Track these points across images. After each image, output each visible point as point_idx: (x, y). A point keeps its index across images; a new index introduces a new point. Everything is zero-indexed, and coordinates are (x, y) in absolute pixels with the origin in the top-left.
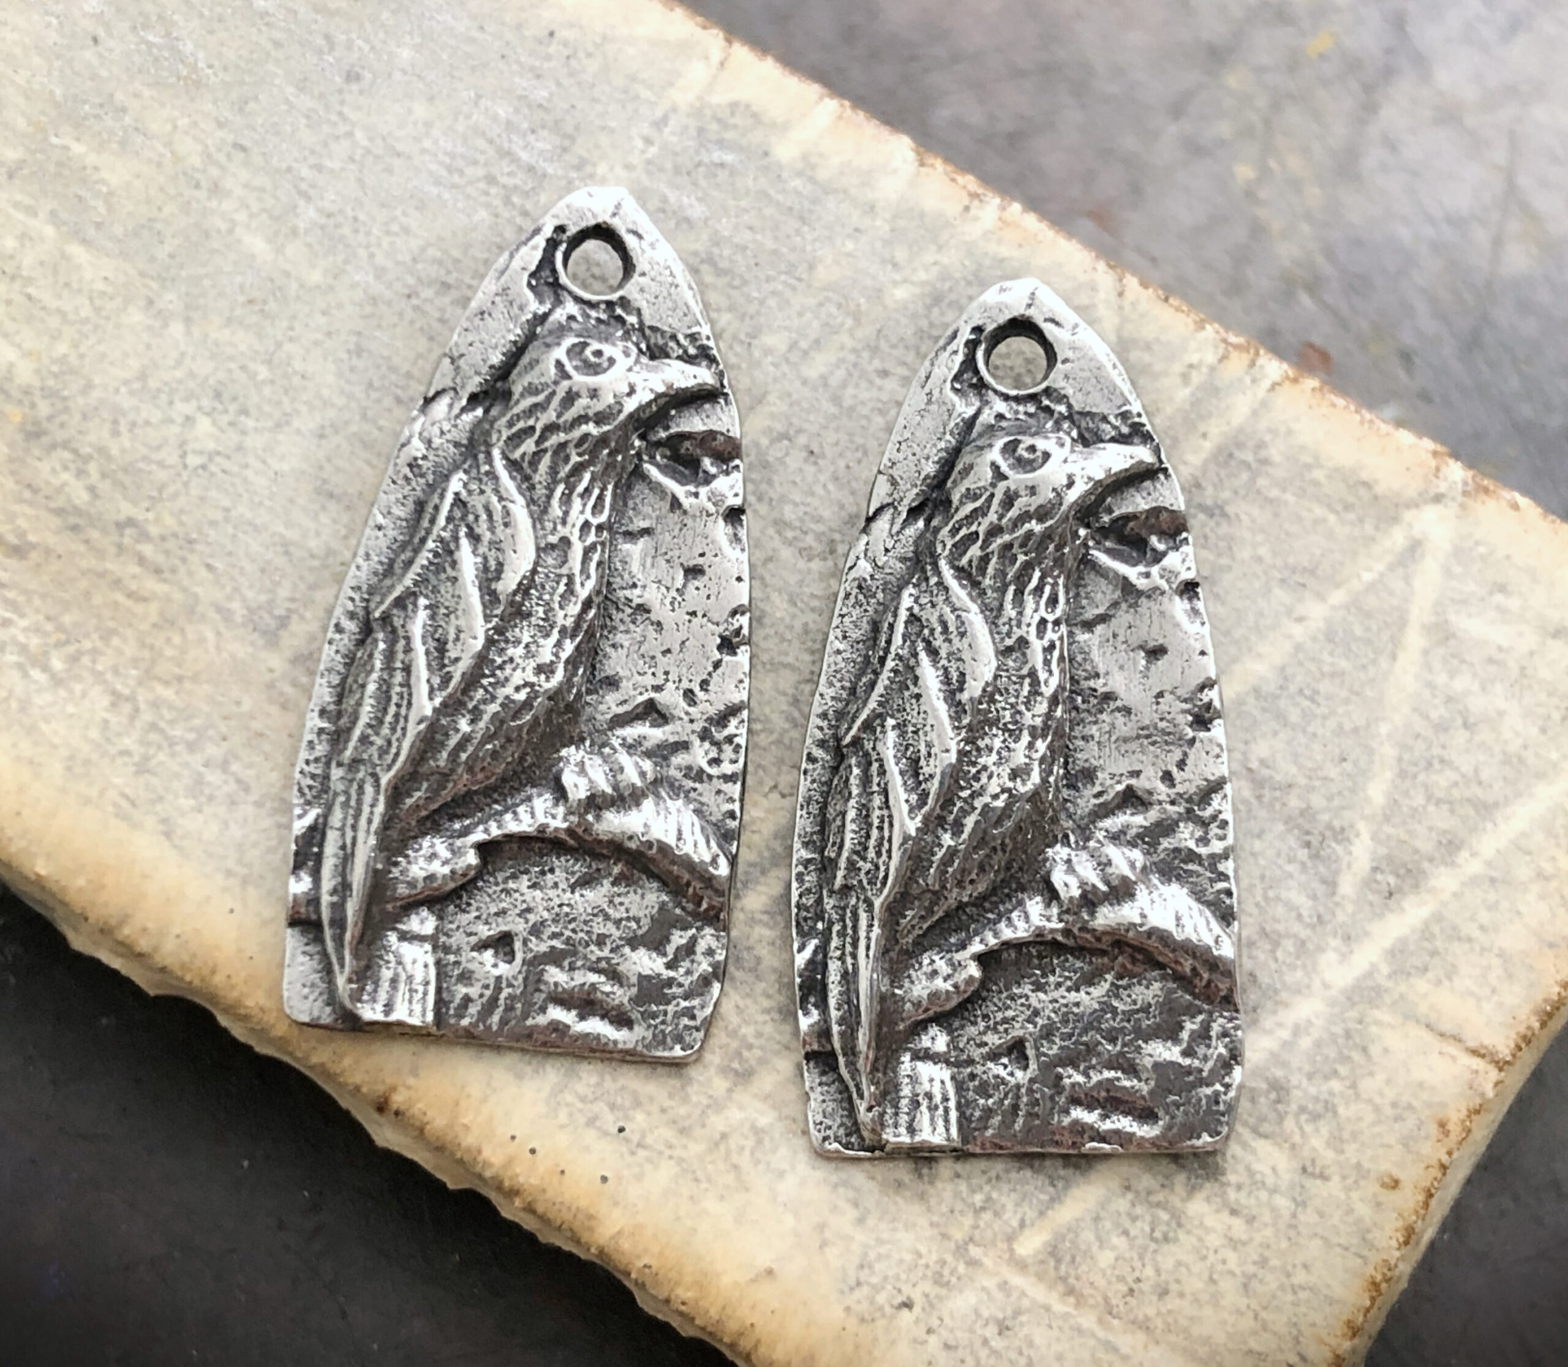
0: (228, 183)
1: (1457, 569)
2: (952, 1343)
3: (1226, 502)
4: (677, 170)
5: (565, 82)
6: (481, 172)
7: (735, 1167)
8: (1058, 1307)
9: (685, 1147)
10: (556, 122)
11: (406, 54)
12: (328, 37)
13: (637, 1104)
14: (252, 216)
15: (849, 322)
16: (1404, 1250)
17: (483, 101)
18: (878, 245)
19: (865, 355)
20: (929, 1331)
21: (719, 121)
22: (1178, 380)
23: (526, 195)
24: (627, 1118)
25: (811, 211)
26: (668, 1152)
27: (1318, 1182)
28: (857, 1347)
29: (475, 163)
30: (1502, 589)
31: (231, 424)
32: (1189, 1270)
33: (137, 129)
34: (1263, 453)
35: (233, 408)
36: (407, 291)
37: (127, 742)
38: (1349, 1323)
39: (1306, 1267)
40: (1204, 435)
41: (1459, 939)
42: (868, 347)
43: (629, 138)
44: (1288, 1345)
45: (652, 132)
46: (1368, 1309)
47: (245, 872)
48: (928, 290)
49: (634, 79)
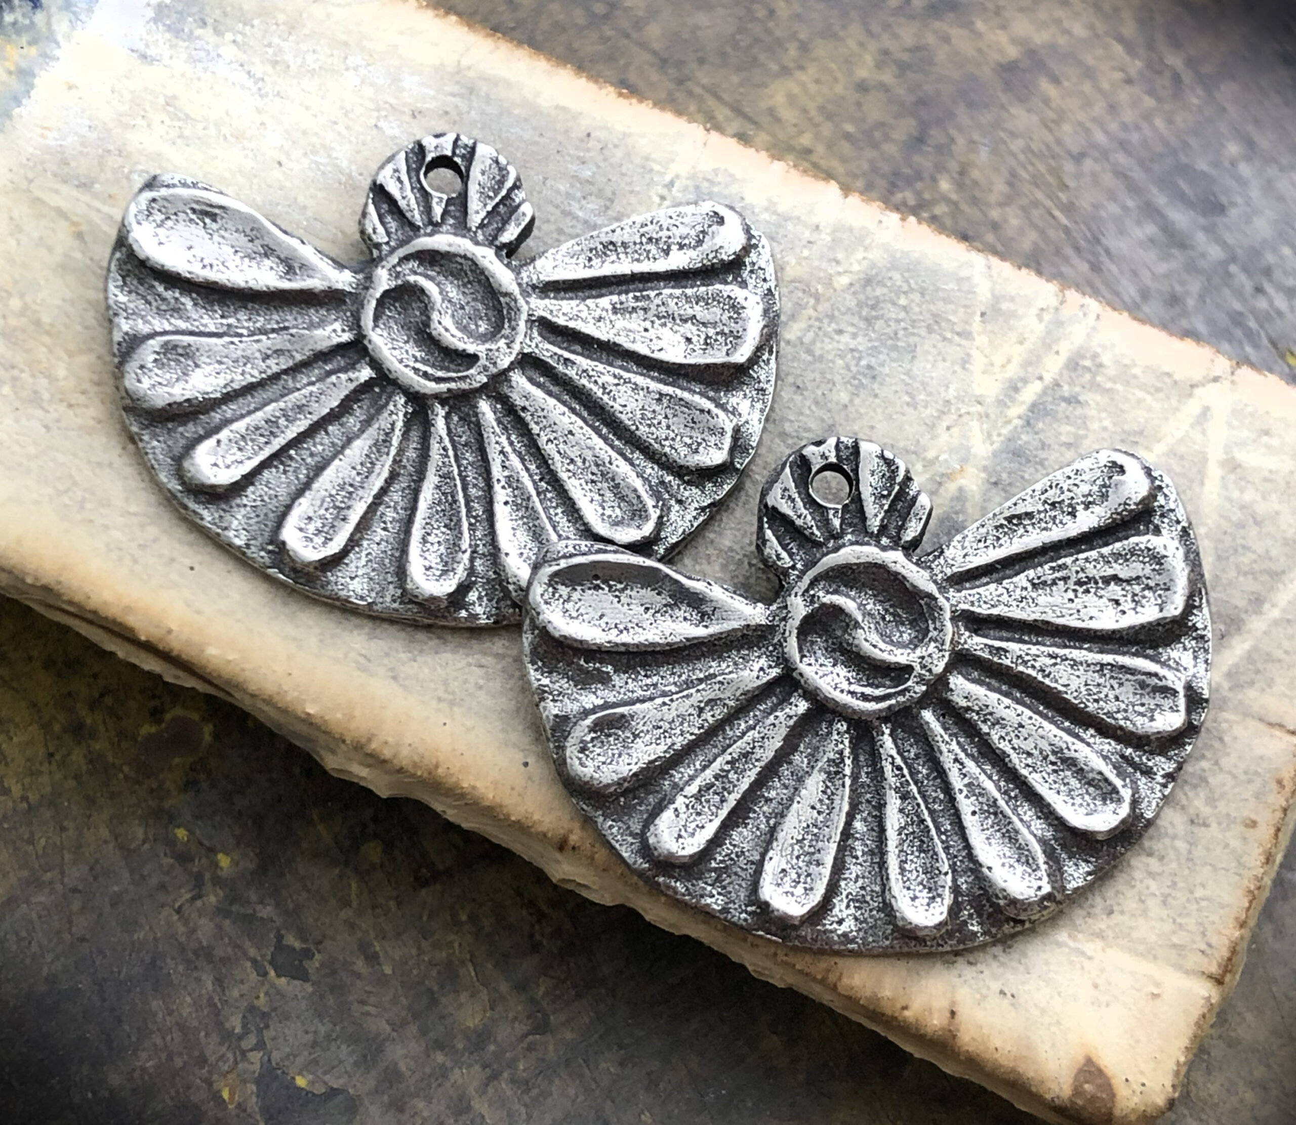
1: (1236, 423)
2: (972, 960)
3: (1078, 394)
5: (602, 164)
6: (553, 227)
10: (600, 190)
15: (812, 302)
16: (1266, 868)
17: (548, 182)
18: (825, 250)
19: (826, 321)
20: (956, 955)
21: (708, 180)
22: (1035, 319)
27: (1203, 828)
28: (909, 971)
29: (548, 221)
30: (1267, 433)
32: (1124, 895)
34: (1098, 360)
38: (1237, 919)
39: (1203, 886)
40: (1057, 353)
41: (1273, 661)
42: (827, 316)
43: (650, 197)
44: (1198, 938)
45: (665, 192)
46: (1248, 909)
47: (451, 697)
48: (862, 276)
49: (647, 159)
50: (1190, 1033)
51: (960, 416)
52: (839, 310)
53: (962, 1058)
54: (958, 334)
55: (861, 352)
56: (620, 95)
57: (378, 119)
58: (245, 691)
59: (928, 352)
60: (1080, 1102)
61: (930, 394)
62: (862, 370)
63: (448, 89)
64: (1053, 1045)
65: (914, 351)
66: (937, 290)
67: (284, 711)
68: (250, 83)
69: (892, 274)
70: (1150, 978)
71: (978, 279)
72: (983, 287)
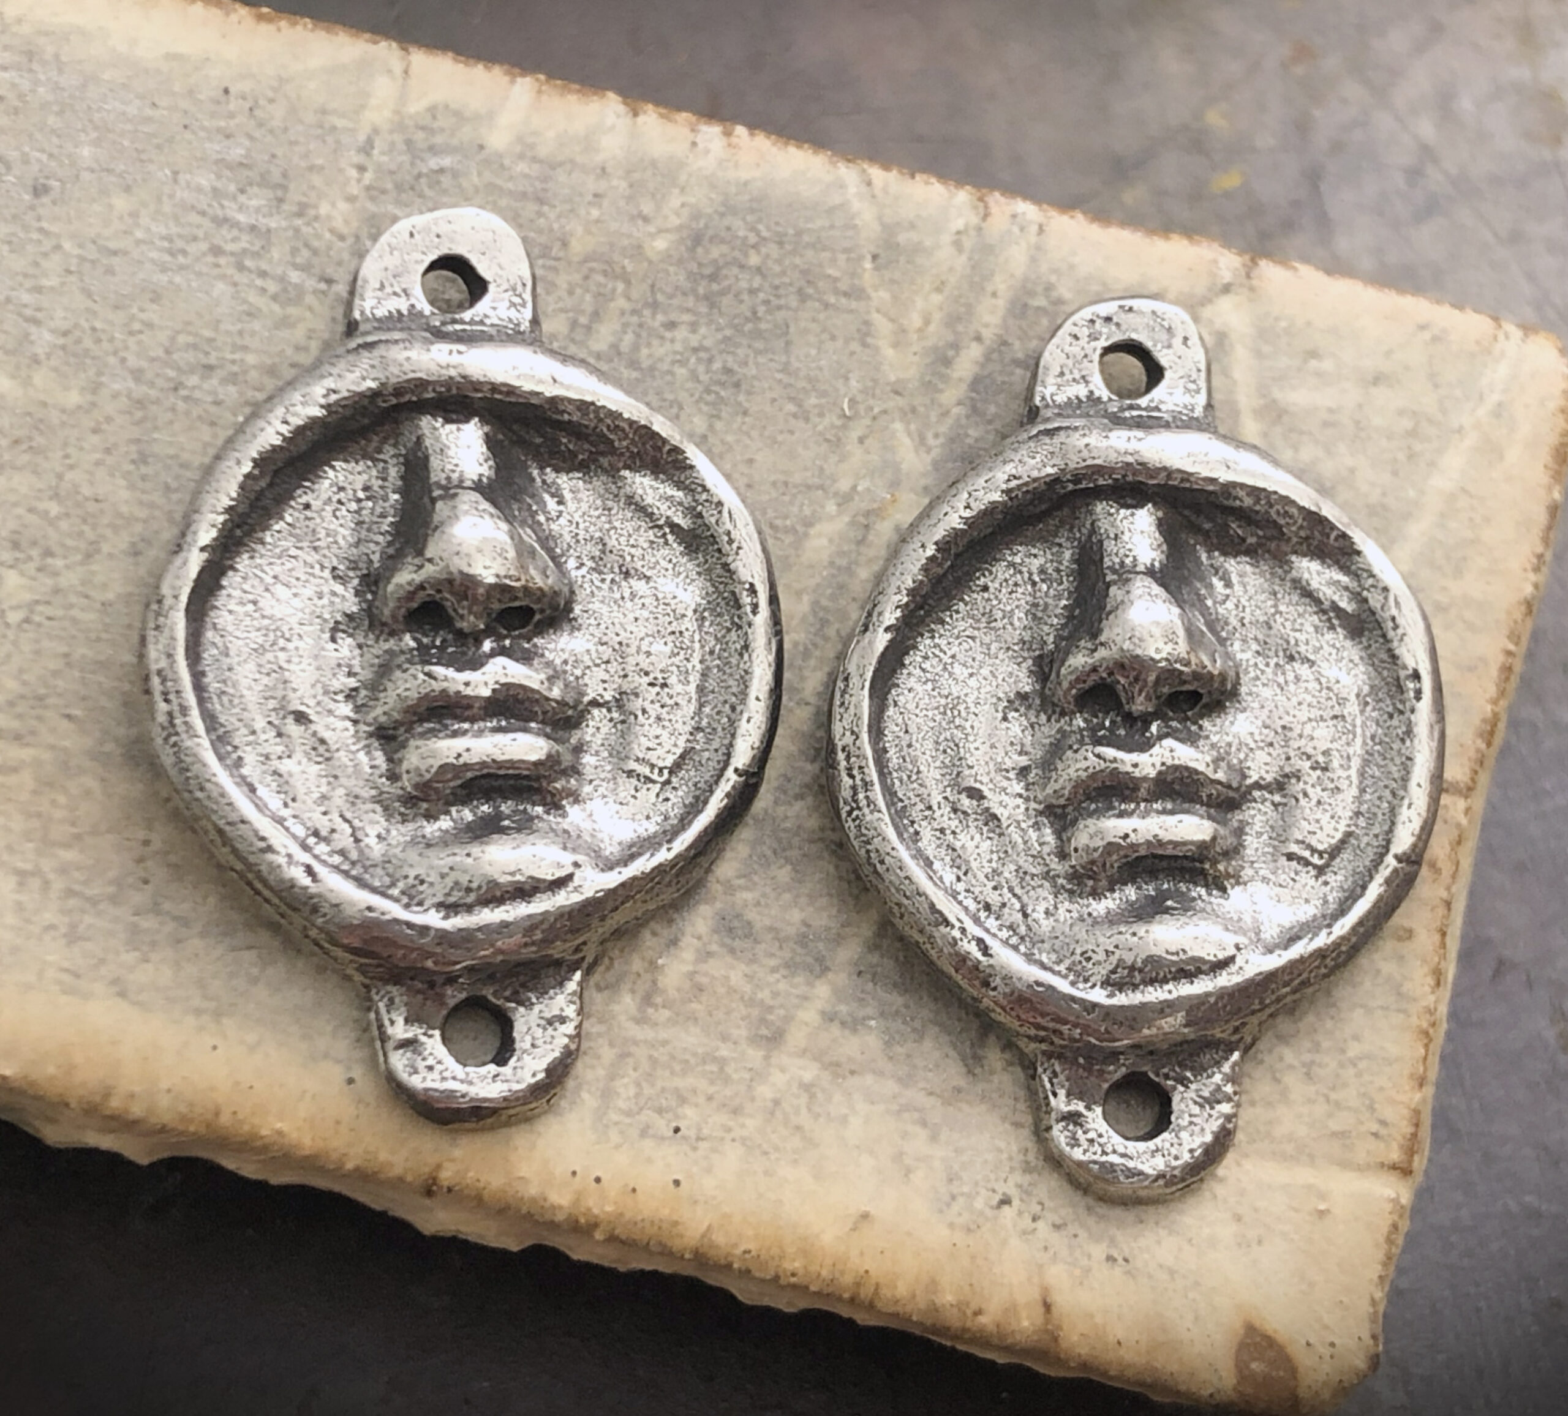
1: (1266, 349)
2: (1058, 1222)
3: (1036, 350)
4: (399, 187)
5: (257, 134)
6: (204, 246)
7: (798, 1128)
9: (743, 1126)
10: (262, 176)
11: (86, 151)
13: (683, 1100)
15: (620, 287)
16: (1437, 992)
17: (182, 178)
18: (622, 203)
19: (647, 312)
20: (1034, 1219)
21: (423, 128)
22: (952, 251)
23: (256, 255)
24: (677, 1117)
25: (545, 190)
26: (729, 1136)
28: (973, 1258)
29: (195, 239)
30: (1313, 354)
31: (40, 570)
32: (1252, 1078)
34: (1054, 294)
35: (35, 553)
36: (172, 385)
37: (49, 916)
38: (1412, 1075)
39: (1356, 1038)
40: (994, 295)
42: (646, 305)
43: (341, 171)
44: (1366, 1116)
45: (361, 158)
46: (1425, 1058)
47: (213, 1004)
48: (685, 233)
49: (324, 112)
50: (1380, 1255)
51: (874, 418)
52: (660, 289)
53: (1072, 1365)
54: (846, 294)
55: (706, 349)
56: (260, 18)
59: (806, 331)
60: (1250, 1391)
61: (824, 394)
62: (715, 378)
64: (1197, 1318)
65: (787, 333)
66: (799, 233)
69: (728, 221)
70: (1309, 1187)
71: (856, 205)
72: (866, 215)
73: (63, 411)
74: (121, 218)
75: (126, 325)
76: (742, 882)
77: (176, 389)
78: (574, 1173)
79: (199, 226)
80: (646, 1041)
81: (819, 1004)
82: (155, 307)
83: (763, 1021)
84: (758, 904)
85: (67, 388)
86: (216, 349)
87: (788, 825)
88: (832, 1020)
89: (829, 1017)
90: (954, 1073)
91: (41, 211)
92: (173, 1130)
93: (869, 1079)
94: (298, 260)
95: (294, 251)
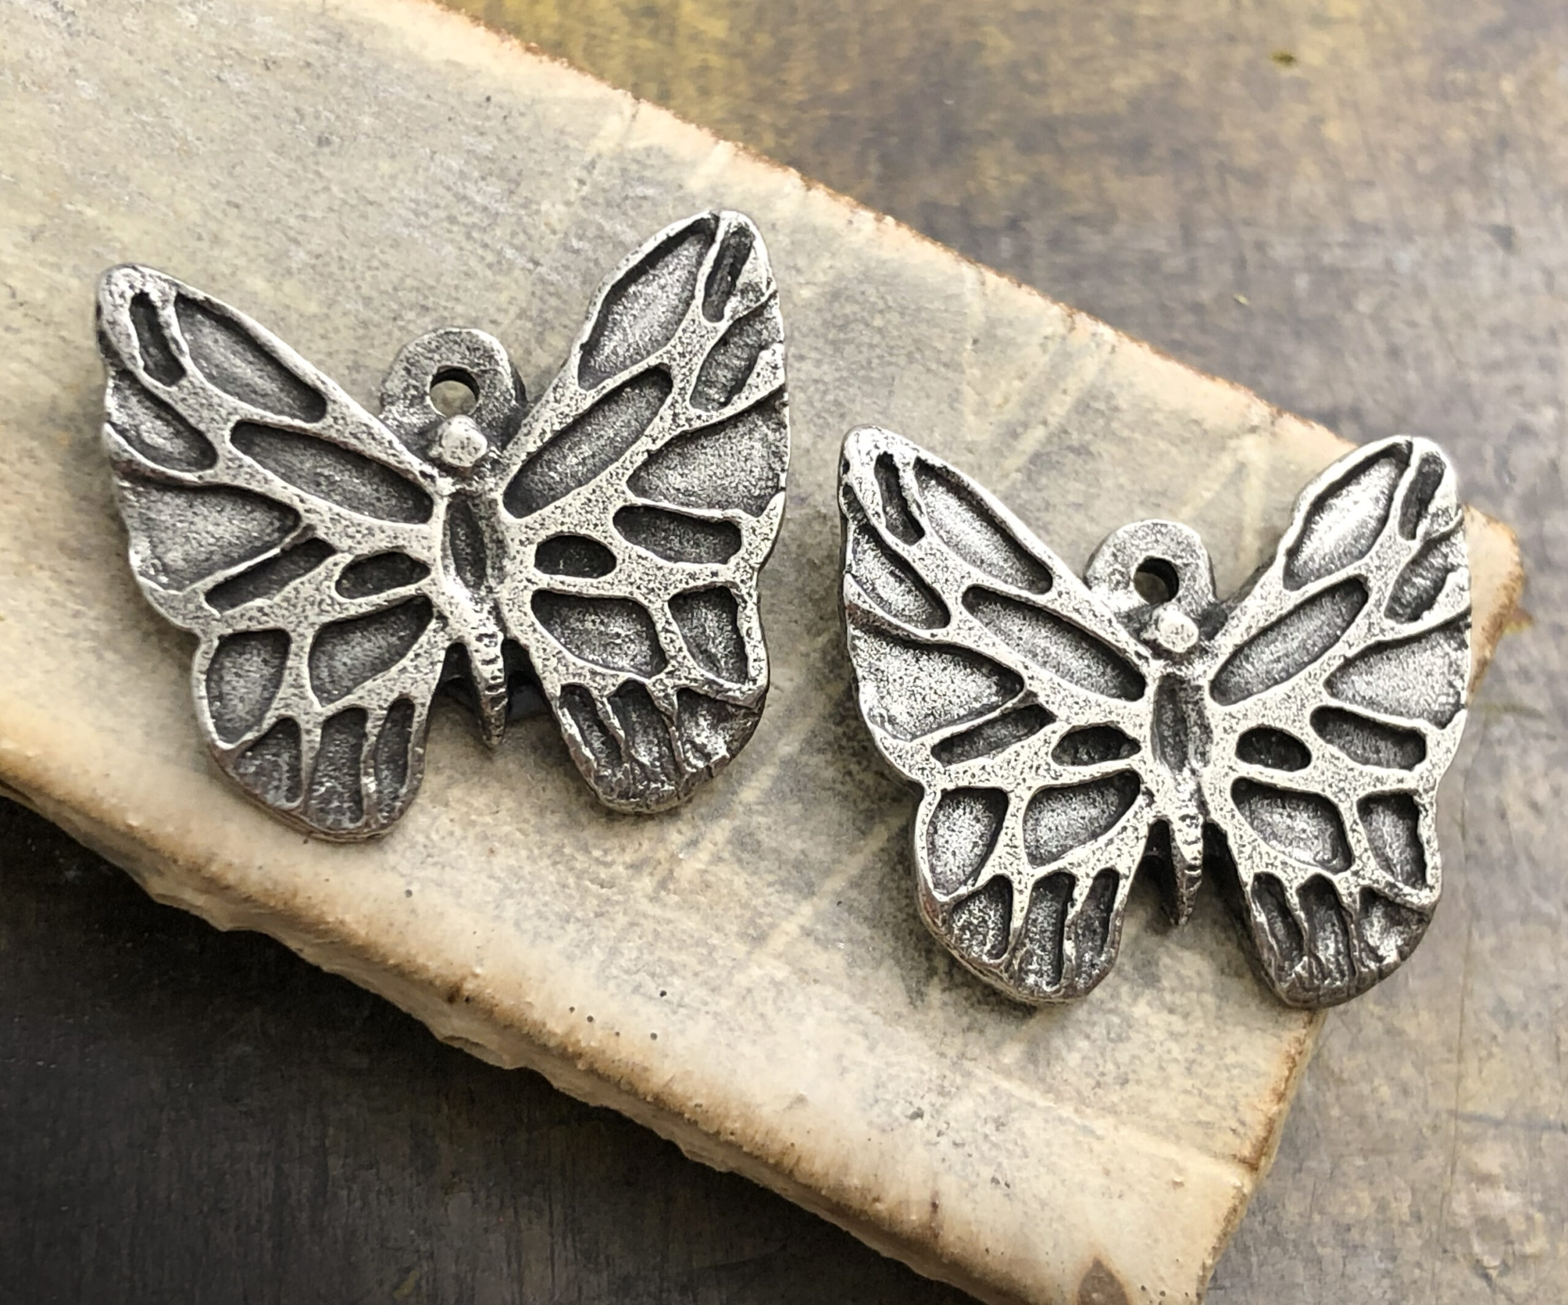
0: (227, 234)
1: (1276, 484)
2: (958, 1141)
3: (1089, 443)
4: (609, 204)
5: (505, 137)
6: (443, 214)
7: (762, 1016)
8: (1041, 1102)
9: (718, 1003)
10: (502, 170)
11: (367, 120)
12: (297, 110)
13: (674, 971)
14: (251, 260)
16: (1309, 1029)
17: (437, 156)
18: (782, 254)
20: (939, 1134)
21: (638, 162)
22: (1038, 350)
23: (483, 230)
24: (666, 983)
26: (704, 1009)
28: (882, 1154)
29: (437, 206)
32: (1141, 1061)
33: (141, 194)
34: (1114, 402)
36: (393, 315)
38: (1274, 1090)
39: (1234, 1049)
40: (1065, 392)
43: (565, 180)
44: (1229, 1113)
45: (583, 174)
46: (1287, 1080)
48: (828, 289)
49: (562, 132)
50: (1218, 1230)
52: (798, 328)
53: (945, 1261)
54: (946, 365)
55: (825, 383)
56: (528, 49)
57: (221, 69)
58: (49, 796)
59: (907, 386)
62: (827, 406)
63: (310, 34)
64: (1055, 1246)
65: (892, 385)
66: (919, 309)
67: (100, 822)
68: (58, 17)
69: (864, 287)
70: (1171, 1162)
71: (969, 298)
72: (975, 308)
73: (301, 316)
74: (382, 177)
75: (368, 261)
76: (760, 808)
77: (395, 319)
78: (572, 1009)
79: (442, 198)
80: (654, 917)
81: (802, 921)
82: (392, 251)
83: (752, 922)
84: (769, 829)
85: (309, 299)
86: (434, 295)
87: (808, 771)
88: (808, 935)
89: (807, 933)
90: (899, 1000)
91: (321, 158)
92: (255, 901)
93: (828, 990)
94: (516, 241)
95: (514, 234)
